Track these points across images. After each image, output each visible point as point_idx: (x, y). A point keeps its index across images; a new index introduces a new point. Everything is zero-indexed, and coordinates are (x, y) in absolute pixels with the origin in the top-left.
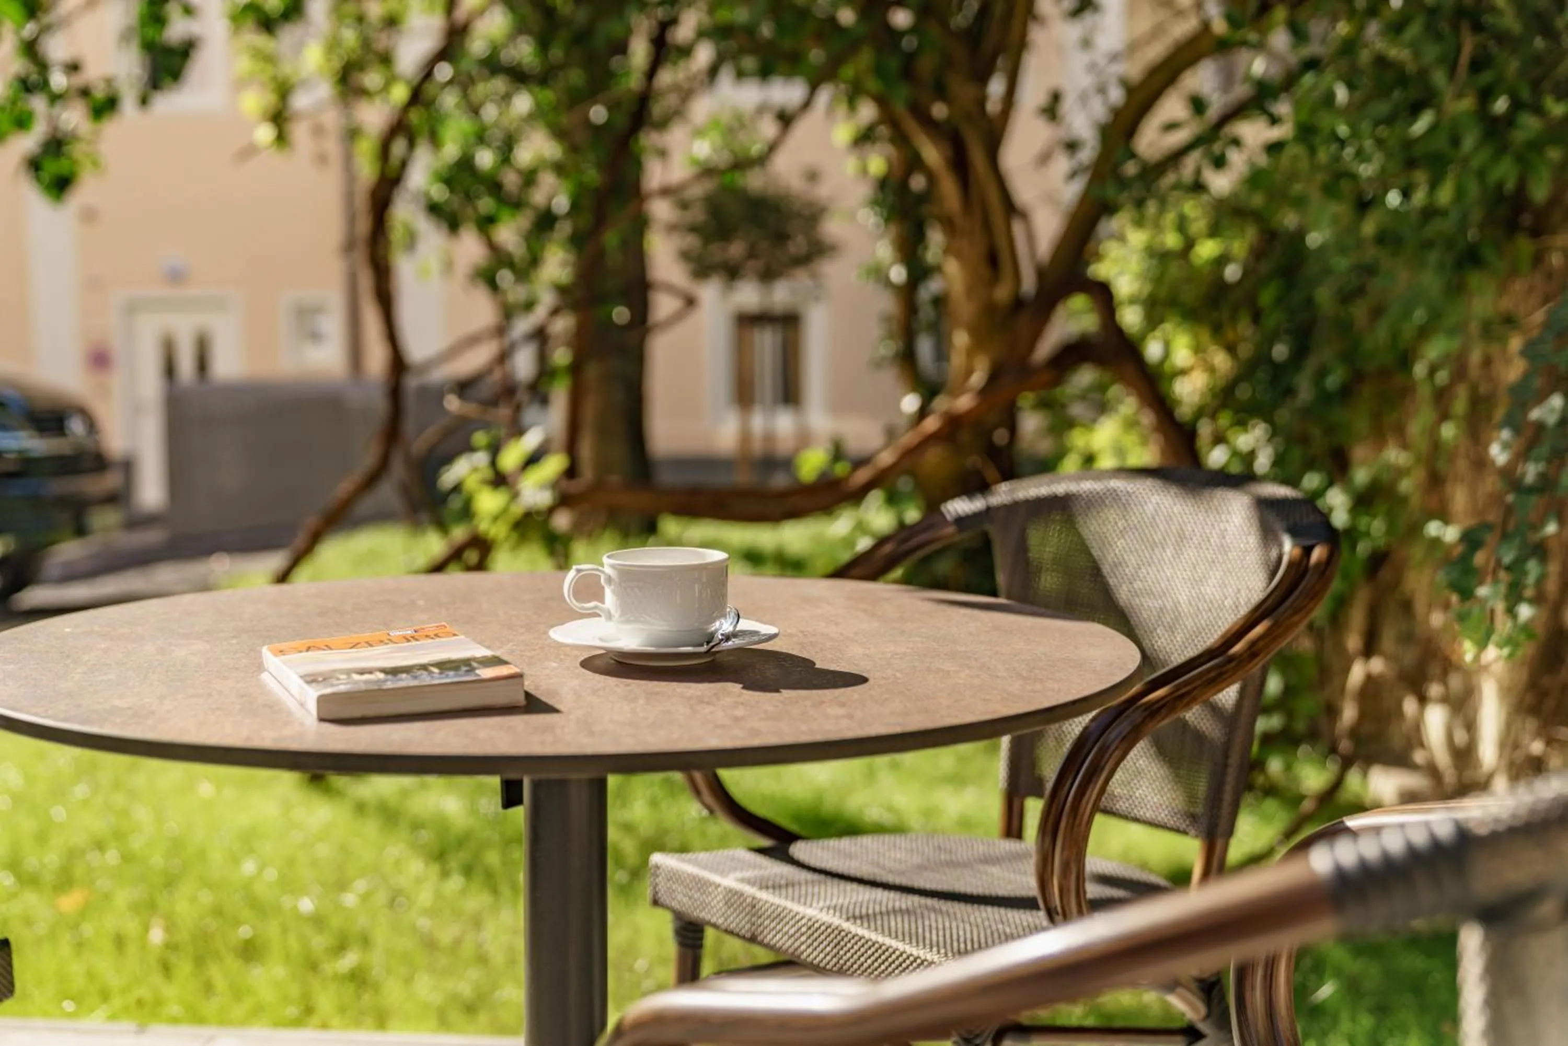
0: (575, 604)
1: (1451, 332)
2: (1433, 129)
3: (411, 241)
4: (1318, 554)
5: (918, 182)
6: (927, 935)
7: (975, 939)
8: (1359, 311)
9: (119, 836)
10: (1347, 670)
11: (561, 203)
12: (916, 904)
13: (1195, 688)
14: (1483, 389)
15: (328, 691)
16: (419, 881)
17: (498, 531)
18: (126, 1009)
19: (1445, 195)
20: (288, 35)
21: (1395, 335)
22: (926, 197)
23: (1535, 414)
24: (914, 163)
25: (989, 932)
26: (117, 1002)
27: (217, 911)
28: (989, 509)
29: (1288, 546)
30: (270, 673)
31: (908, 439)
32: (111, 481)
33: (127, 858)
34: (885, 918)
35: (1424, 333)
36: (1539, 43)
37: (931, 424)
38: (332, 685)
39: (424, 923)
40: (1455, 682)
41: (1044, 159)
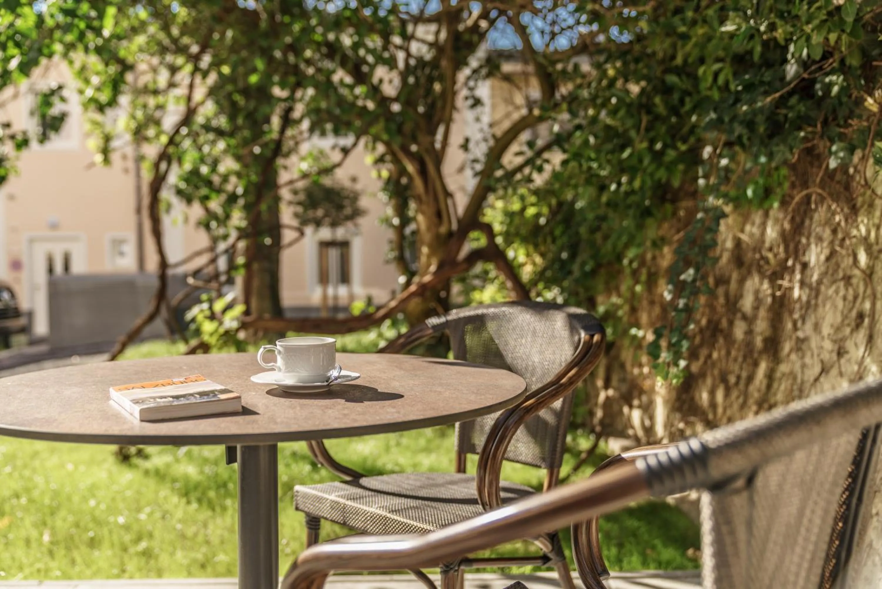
0: (263, 364)
1: (639, 245)
2: (631, 155)
3: (169, 207)
4: (596, 338)
5: (404, 181)
6: (427, 518)
7: (449, 518)
8: (598, 236)
9: (28, 490)
10: (597, 395)
11: (240, 191)
12: (422, 504)
13: (546, 399)
14: (653, 270)
15: (145, 406)
16: (176, 506)
17: (213, 341)
18: (32, 574)
19: (637, 184)
20: (110, 112)
21: (614, 247)
22: (407, 187)
23: (682, 277)
24: (403, 171)
25: (455, 516)
26: (27, 571)
27: (77, 525)
28: (447, 321)
29: (583, 335)
30: (114, 400)
31: (400, 296)
32: (22, 321)
33: (31, 501)
34: (407, 511)
35: (627, 246)
36: (674, 119)
37: (413, 288)
38: (147, 404)
39: (179, 526)
40: (644, 398)
41: (461, 170)
